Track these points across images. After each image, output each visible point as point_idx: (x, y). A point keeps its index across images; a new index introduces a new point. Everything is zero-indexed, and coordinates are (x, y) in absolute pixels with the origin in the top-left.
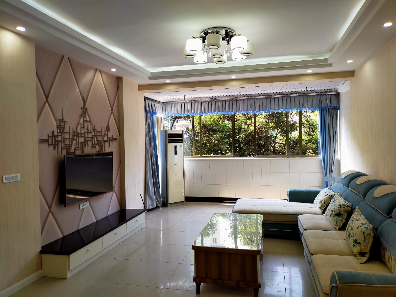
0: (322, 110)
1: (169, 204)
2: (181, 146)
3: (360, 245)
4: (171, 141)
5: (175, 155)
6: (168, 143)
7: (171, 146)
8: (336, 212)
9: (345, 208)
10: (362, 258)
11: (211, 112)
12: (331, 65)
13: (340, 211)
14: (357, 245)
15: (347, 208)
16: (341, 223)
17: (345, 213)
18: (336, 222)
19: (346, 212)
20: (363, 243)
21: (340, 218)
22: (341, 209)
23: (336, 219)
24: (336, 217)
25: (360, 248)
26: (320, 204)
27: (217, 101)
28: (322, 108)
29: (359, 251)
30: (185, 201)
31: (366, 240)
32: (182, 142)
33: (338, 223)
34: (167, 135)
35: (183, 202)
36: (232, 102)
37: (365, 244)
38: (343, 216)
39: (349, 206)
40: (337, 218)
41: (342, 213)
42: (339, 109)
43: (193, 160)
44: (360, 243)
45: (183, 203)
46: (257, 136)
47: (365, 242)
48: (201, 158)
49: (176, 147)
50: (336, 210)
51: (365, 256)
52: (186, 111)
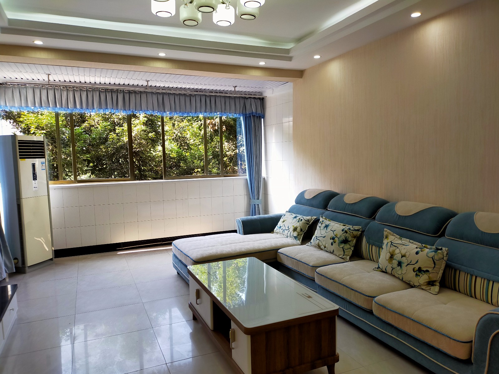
0: (246, 117)
1: (27, 268)
2: (42, 163)
3: (428, 273)
4: (24, 156)
5: (34, 180)
6: (20, 158)
7: (25, 165)
8: (341, 239)
9: (352, 233)
10: (432, 287)
11: (92, 108)
12: (290, 59)
13: (347, 237)
14: (424, 273)
15: (355, 233)
16: (350, 252)
17: (353, 239)
18: (344, 251)
19: (355, 237)
20: (432, 271)
21: (347, 246)
22: (347, 235)
23: (342, 248)
24: (342, 245)
25: (429, 277)
26: (296, 232)
27: (103, 92)
28: (246, 115)
29: (427, 281)
30: (54, 258)
31: (436, 266)
32: (44, 158)
33: (347, 252)
34: (17, 145)
35: (51, 259)
36: (128, 95)
37: (435, 272)
38: (350, 243)
39: (358, 230)
40: (344, 246)
41: (350, 239)
42: (263, 118)
43: (63, 188)
44: (427, 271)
45: (51, 262)
46: (134, 150)
47: (435, 269)
48: (77, 183)
49: (34, 165)
50: (341, 236)
51: (436, 285)
52: (45, 104)
